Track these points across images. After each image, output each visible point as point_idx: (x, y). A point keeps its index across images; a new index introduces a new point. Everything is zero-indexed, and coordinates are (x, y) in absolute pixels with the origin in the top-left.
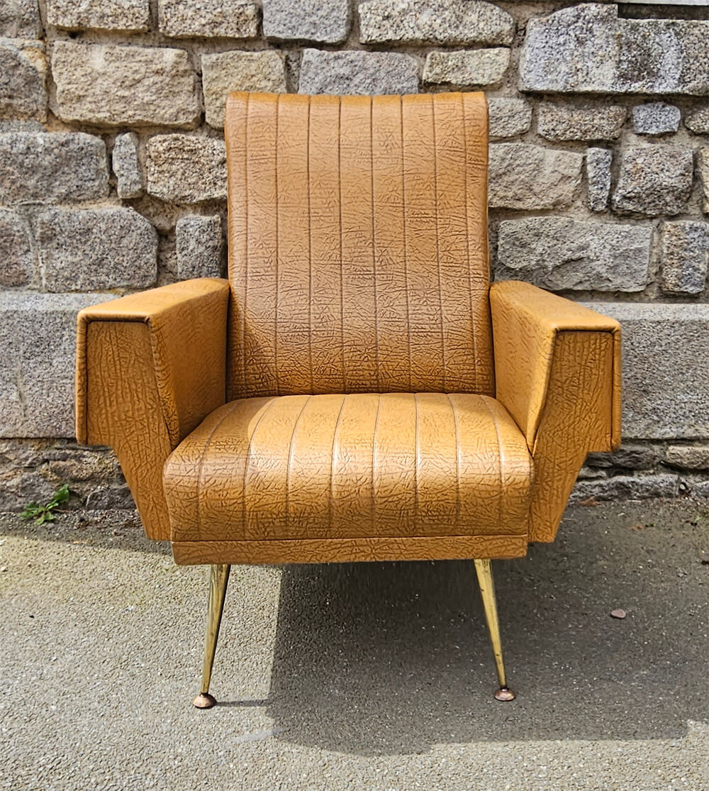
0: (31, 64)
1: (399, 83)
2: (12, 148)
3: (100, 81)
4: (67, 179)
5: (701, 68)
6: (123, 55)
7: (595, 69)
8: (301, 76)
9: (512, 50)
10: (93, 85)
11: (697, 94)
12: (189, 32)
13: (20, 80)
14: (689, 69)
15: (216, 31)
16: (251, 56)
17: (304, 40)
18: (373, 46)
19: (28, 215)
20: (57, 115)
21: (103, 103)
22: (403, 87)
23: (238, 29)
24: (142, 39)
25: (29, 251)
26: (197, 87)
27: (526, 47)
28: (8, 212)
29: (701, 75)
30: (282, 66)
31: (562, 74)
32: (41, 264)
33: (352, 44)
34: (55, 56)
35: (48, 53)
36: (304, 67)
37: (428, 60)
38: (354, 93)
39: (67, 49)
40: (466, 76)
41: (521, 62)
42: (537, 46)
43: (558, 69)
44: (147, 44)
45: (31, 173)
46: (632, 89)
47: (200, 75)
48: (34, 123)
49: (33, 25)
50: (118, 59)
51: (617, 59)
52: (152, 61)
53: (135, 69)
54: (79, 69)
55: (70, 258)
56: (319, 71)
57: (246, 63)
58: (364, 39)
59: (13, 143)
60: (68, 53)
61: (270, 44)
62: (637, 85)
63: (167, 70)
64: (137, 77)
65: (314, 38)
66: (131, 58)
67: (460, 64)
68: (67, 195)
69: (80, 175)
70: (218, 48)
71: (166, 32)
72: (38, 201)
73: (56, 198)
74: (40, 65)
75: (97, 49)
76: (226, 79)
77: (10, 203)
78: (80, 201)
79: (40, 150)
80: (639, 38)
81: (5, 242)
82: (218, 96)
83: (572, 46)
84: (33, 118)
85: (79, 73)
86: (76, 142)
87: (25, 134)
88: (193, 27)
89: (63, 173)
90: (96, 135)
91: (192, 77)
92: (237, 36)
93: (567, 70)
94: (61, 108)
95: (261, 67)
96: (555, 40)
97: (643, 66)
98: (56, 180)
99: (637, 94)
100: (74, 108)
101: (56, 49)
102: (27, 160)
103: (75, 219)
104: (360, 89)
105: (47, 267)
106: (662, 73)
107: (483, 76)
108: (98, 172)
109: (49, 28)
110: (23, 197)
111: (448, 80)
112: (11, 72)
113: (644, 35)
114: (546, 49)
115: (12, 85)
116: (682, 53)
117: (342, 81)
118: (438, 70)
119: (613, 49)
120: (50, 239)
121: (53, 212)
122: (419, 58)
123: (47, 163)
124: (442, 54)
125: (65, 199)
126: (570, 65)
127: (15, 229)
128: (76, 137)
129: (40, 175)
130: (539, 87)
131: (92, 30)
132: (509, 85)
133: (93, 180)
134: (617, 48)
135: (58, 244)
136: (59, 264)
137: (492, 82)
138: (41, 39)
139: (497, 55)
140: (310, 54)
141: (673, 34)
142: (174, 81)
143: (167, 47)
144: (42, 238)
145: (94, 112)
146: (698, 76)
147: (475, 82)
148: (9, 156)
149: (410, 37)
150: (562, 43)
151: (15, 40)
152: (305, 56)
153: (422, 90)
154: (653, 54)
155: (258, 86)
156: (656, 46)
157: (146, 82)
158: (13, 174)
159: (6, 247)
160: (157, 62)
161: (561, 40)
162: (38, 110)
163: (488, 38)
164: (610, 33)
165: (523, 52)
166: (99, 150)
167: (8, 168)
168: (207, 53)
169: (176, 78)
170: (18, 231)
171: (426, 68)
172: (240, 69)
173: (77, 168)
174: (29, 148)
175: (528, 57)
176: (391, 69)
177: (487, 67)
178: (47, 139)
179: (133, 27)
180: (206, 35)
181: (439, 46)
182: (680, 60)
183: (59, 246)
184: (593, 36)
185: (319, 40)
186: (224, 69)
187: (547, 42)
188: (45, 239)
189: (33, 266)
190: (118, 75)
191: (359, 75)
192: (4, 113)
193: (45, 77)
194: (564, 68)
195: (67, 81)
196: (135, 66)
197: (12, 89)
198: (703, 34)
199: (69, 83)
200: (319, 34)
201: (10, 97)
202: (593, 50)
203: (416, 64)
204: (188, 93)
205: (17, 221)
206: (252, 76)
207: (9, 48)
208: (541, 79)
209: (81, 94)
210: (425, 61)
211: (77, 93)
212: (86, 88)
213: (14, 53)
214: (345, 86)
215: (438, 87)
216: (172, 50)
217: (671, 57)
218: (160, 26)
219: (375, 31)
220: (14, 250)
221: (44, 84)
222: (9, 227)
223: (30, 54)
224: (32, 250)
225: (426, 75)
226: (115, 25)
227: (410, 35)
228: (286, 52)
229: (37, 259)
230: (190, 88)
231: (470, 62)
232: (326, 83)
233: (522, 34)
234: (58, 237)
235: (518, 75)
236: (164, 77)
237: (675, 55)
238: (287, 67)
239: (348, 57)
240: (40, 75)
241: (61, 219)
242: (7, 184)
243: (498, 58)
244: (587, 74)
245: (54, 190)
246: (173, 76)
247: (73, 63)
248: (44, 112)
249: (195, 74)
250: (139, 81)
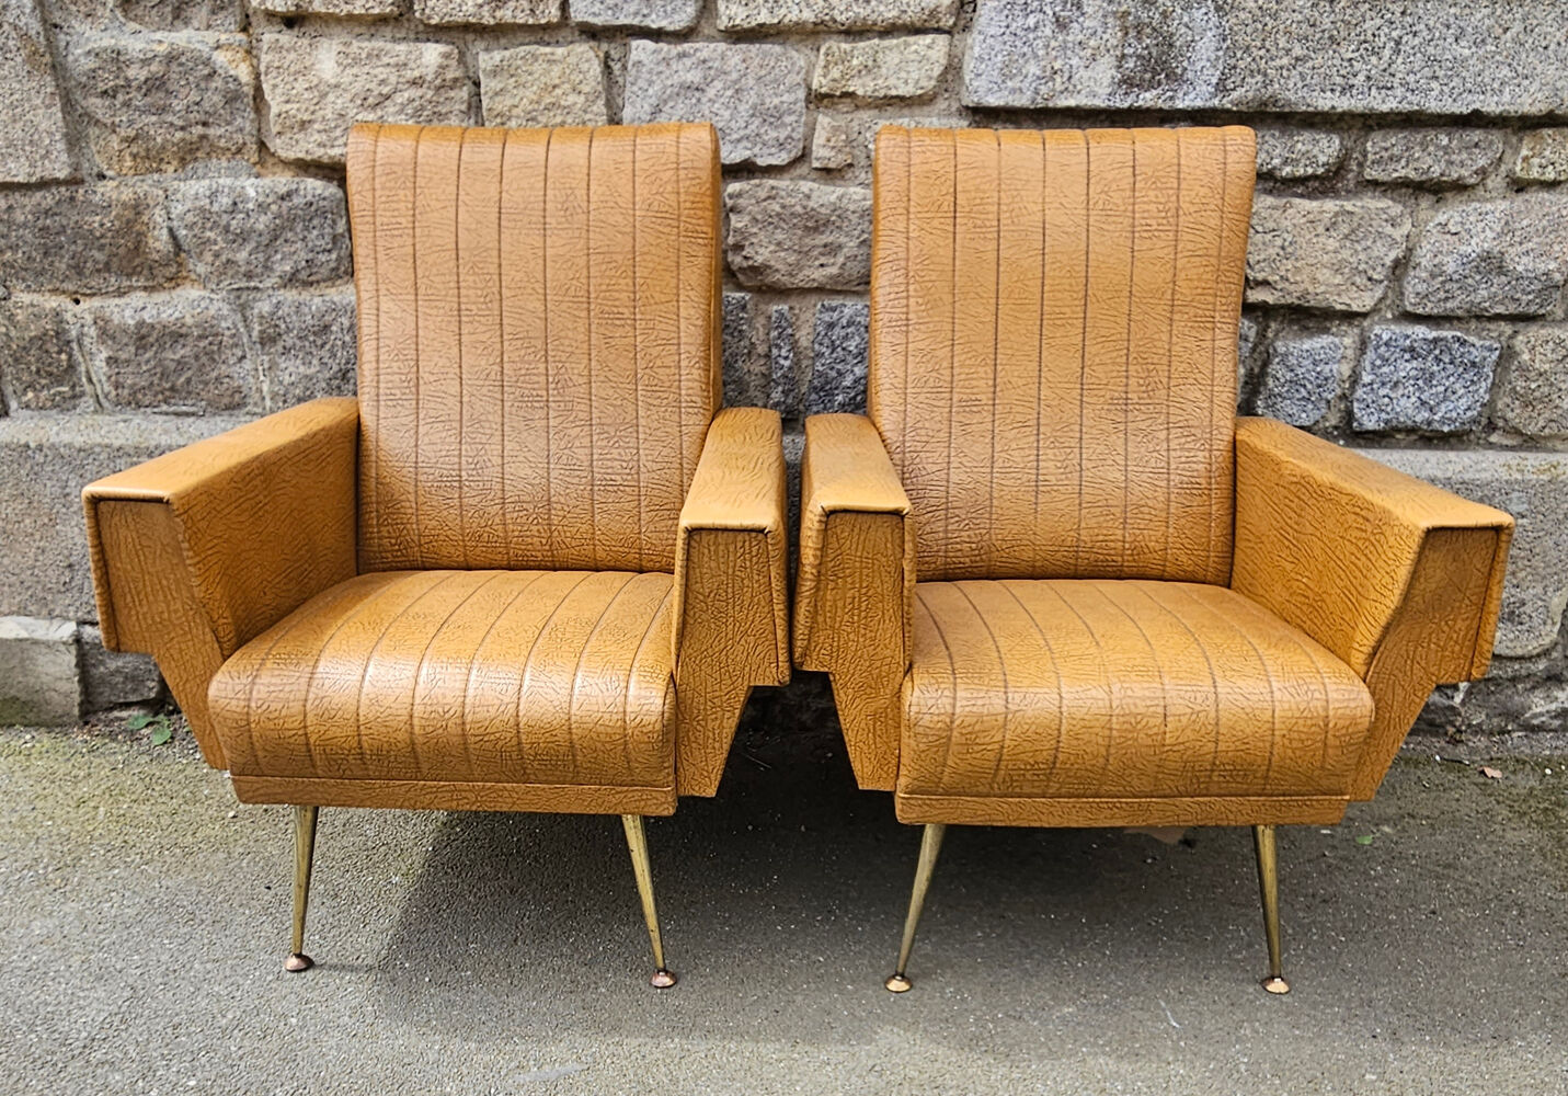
0: (232, 72)
1: (776, 94)
2: (211, 203)
3: (331, 97)
4: (293, 249)
5: (1254, 66)
6: (364, 56)
7: (1082, 70)
8: (628, 85)
9: (953, 36)
10: (321, 105)
11: (1244, 108)
12: (459, 18)
13: (216, 98)
14: (1235, 67)
15: (499, 14)
16: (552, 54)
17: (632, 27)
18: (738, 35)
19: (240, 305)
20: (272, 150)
21: (338, 132)
22: (782, 102)
23: (532, 10)
24: (389, 29)
25: (244, 357)
26: (474, 104)
27: (975, 34)
28: (212, 300)
29: (1253, 77)
30: (599, 70)
31: (1029, 79)
32: (262, 378)
33: (706, 31)
34: (265, 59)
35: (254, 52)
36: (632, 71)
37: (822, 57)
38: (707, 112)
39: (281, 47)
40: (880, 82)
41: (966, 57)
42: (992, 33)
43: (1024, 71)
44: (398, 36)
45: (240, 241)
46: (1141, 103)
47: (477, 84)
48: (241, 163)
49: (231, 10)
50: (356, 61)
51: (1118, 53)
52: (405, 65)
53: (381, 77)
54: (300, 79)
55: (302, 369)
56: (654, 78)
57: (545, 66)
58: (723, 23)
59: (213, 196)
60: (284, 53)
61: (582, 32)
62: (1148, 95)
63: (429, 78)
64: (385, 90)
65: (647, 22)
66: (374, 60)
67: (870, 63)
68: (293, 274)
69: (310, 244)
70: (503, 41)
71: (424, 18)
72: (252, 284)
73: (277, 280)
74: (243, 73)
75: (325, 45)
76: (515, 92)
77: (214, 287)
78: (311, 284)
79: (251, 206)
80: (1157, 16)
81: (210, 344)
82: (504, 119)
83: (1048, 32)
84: (239, 156)
85: (301, 85)
86: (302, 193)
87: (229, 181)
88: (464, 8)
89: (286, 241)
90: (330, 179)
91: (465, 88)
92: (531, 21)
93: (1038, 73)
94: (278, 141)
95: (568, 71)
96: (1020, 21)
97: (1160, 65)
98: (276, 252)
99: (1148, 109)
100: (297, 142)
101: (265, 48)
102: (234, 222)
103: (307, 310)
104: (716, 105)
105: (272, 382)
106: (1190, 75)
107: (906, 82)
108: (335, 239)
109: (255, 12)
110: (232, 277)
111: (851, 89)
112: (203, 85)
113: (1165, 11)
114: (1006, 38)
115: (206, 105)
116: (1224, 40)
117: (689, 94)
118: (835, 73)
119: (1113, 36)
120: (273, 340)
121: (274, 301)
122: (808, 52)
123: (261, 227)
124: (844, 46)
125: (291, 280)
126: (1043, 63)
127: (224, 325)
128: (302, 187)
129: (254, 244)
130: (993, 101)
131: (318, 16)
132: (946, 95)
133: (329, 251)
134: (1119, 34)
135: (284, 348)
136: (287, 377)
137: (920, 92)
138: (244, 30)
139: (929, 47)
140: (641, 49)
141: (1212, 9)
142: (440, 96)
143: (428, 40)
144: (262, 338)
145: (325, 146)
146: (1248, 80)
147: (894, 92)
148: (208, 216)
149: (795, 19)
150: (1032, 26)
151: (206, 33)
152: (634, 52)
153: (812, 106)
154: (1178, 44)
155: (563, 103)
156: (1183, 30)
157: (399, 98)
158: (215, 243)
159: (213, 352)
160: (414, 66)
161: (1031, 21)
162: (245, 144)
163: (915, 19)
164: (1110, 8)
165: (970, 41)
166: (334, 204)
167: (208, 234)
168: (487, 50)
169: (442, 90)
170: (228, 329)
171: (819, 71)
172: (536, 76)
173: (306, 233)
174: (235, 204)
175: (977, 50)
176: (763, 72)
177: (913, 67)
178: (260, 190)
179: (376, 11)
180: (484, 21)
181: (840, 32)
182: (1221, 53)
183: (286, 350)
184: (1083, 14)
185: (654, 26)
186: (512, 76)
187: (1008, 27)
188: (267, 340)
189: (252, 380)
190: (357, 87)
191: (716, 82)
192: (198, 149)
193: (252, 92)
194: (1033, 69)
195: (284, 98)
196: (381, 73)
197: (206, 113)
198: (1260, 8)
199: (287, 102)
200: (654, 16)
201: (205, 124)
202: (1080, 37)
203: (802, 63)
204: (461, 115)
205: (226, 312)
206: (555, 87)
207: (199, 46)
208: (996, 88)
209: (306, 117)
210: (817, 56)
211: (299, 116)
212: (312, 108)
213: (205, 55)
214: (694, 101)
215: (836, 100)
216: (435, 45)
217: (1206, 47)
218: (416, 7)
219: (741, 9)
220: (223, 357)
221: (251, 102)
222: (215, 322)
223: (229, 54)
224: (248, 356)
225: (819, 82)
226: (350, 7)
227: (794, 16)
228: (605, 46)
229: (257, 370)
230: (464, 107)
231: (888, 59)
232: (665, 96)
233: (970, 10)
234: (284, 337)
235: (961, 78)
236: (424, 90)
237: (1214, 44)
238: (607, 69)
239: (698, 54)
240: (245, 89)
241: (286, 310)
242: (208, 257)
243: (930, 52)
244: (1070, 77)
245: (275, 266)
246: (438, 88)
247: (292, 69)
248: (255, 147)
249: (470, 83)
250: (388, 97)
